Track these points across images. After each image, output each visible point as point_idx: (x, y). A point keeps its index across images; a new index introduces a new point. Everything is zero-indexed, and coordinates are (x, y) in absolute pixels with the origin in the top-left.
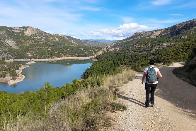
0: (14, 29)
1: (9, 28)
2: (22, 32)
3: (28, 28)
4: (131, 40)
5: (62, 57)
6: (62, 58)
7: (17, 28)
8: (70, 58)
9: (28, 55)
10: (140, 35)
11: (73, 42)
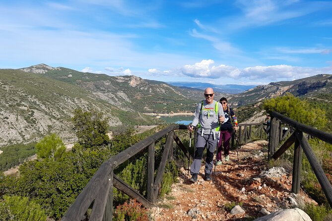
0: (117, 79)
1: (111, 77)
2: (126, 83)
3: (132, 78)
4: (253, 94)
5: (178, 112)
6: (179, 114)
7: (120, 78)
8: (186, 114)
9: (146, 109)
10: (263, 89)
11: (180, 94)
